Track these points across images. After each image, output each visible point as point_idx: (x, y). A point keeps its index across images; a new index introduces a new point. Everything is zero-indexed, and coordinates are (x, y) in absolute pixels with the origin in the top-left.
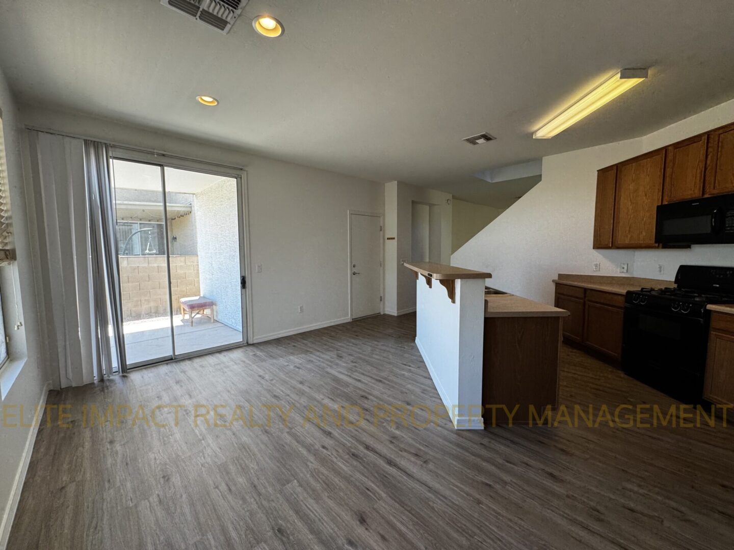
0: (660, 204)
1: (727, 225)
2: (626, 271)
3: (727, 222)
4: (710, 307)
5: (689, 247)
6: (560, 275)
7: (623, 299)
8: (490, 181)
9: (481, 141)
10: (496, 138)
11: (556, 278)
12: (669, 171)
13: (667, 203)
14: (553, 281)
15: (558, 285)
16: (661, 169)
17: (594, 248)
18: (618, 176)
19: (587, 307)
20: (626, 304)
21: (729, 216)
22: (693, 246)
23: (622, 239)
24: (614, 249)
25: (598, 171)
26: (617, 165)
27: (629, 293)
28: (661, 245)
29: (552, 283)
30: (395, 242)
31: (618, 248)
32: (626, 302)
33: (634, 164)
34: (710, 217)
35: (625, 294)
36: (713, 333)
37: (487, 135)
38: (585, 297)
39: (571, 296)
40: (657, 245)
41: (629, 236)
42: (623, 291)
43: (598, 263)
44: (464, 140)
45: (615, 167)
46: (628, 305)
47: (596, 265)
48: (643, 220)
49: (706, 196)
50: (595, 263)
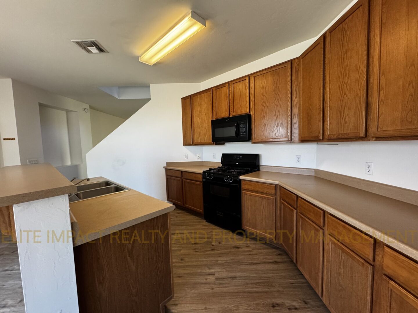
0: (212, 120)
1: (241, 132)
2: (199, 158)
3: (241, 130)
4: (241, 177)
5: (224, 144)
6: (167, 163)
7: (201, 176)
8: (118, 98)
9: (93, 49)
10: (108, 52)
11: (165, 165)
12: (214, 101)
13: (215, 119)
14: (164, 167)
15: (167, 170)
16: (211, 100)
17: (184, 145)
18: (192, 103)
19: (184, 182)
20: (203, 179)
21: (241, 127)
22: (226, 143)
23: (197, 140)
24: (194, 145)
25: (182, 98)
26: (190, 96)
27: (204, 172)
28: (214, 143)
29: (163, 169)
30: (15, 144)
31: (195, 145)
32: (203, 178)
33: (198, 96)
34: (234, 127)
35: (202, 173)
36: (243, 192)
37: (95, 42)
38: (182, 176)
39: (175, 177)
40: (213, 143)
41: (200, 138)
42: (201, 171)
43: (187, 154)
44: (73, 41)
45: (190, 97)
46: (204, 180)
47: (186, 156)
48: (205, 129)
49: (231, 116)
50: (185, 154)
